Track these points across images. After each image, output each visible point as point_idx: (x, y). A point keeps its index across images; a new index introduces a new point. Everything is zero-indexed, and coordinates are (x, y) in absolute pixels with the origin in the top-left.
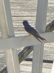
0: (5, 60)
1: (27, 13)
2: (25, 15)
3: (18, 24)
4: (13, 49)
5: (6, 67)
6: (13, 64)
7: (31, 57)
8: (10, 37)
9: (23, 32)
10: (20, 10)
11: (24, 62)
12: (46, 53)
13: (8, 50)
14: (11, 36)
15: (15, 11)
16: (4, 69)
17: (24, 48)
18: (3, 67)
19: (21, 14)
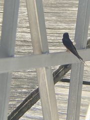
0: (37, 80)
1: (64, 25)
2: (61, 27)
3: (53, 38)
4: (47, 68)
5: (38, 89)
6: (47, 85)
7: (68, 77)
8: (43, 53)
9: (58, 47)
10: (56, 22)
11: (59, 83)
13: (40, 69)
14: (45, 52)
15: (50, 23)
16: (35, 91)
17: (60, 67)
19: (57, 25)
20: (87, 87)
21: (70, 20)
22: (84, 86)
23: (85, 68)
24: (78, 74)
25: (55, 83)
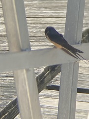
0: (15, 88)
1: (50, 13)
2: (46, 15)
3: (35, 30)
4: (28, 70)
6: (28, 94)
7: (57, 84)
8: (22, 50)
9: (43, 43)
10: (39, 7)
11: (45, 92)
12: (81, 78)
13: (19, 71)
15: (30, 9)
16: (12, 103)
17: (45, 69)
18: (10, 99)
19: (41, 13)
20: (83, 96)
21: (57, 5)
22: (79, 95)
23: (80, 71)
24: (71, 78)
25: (39, 91)
